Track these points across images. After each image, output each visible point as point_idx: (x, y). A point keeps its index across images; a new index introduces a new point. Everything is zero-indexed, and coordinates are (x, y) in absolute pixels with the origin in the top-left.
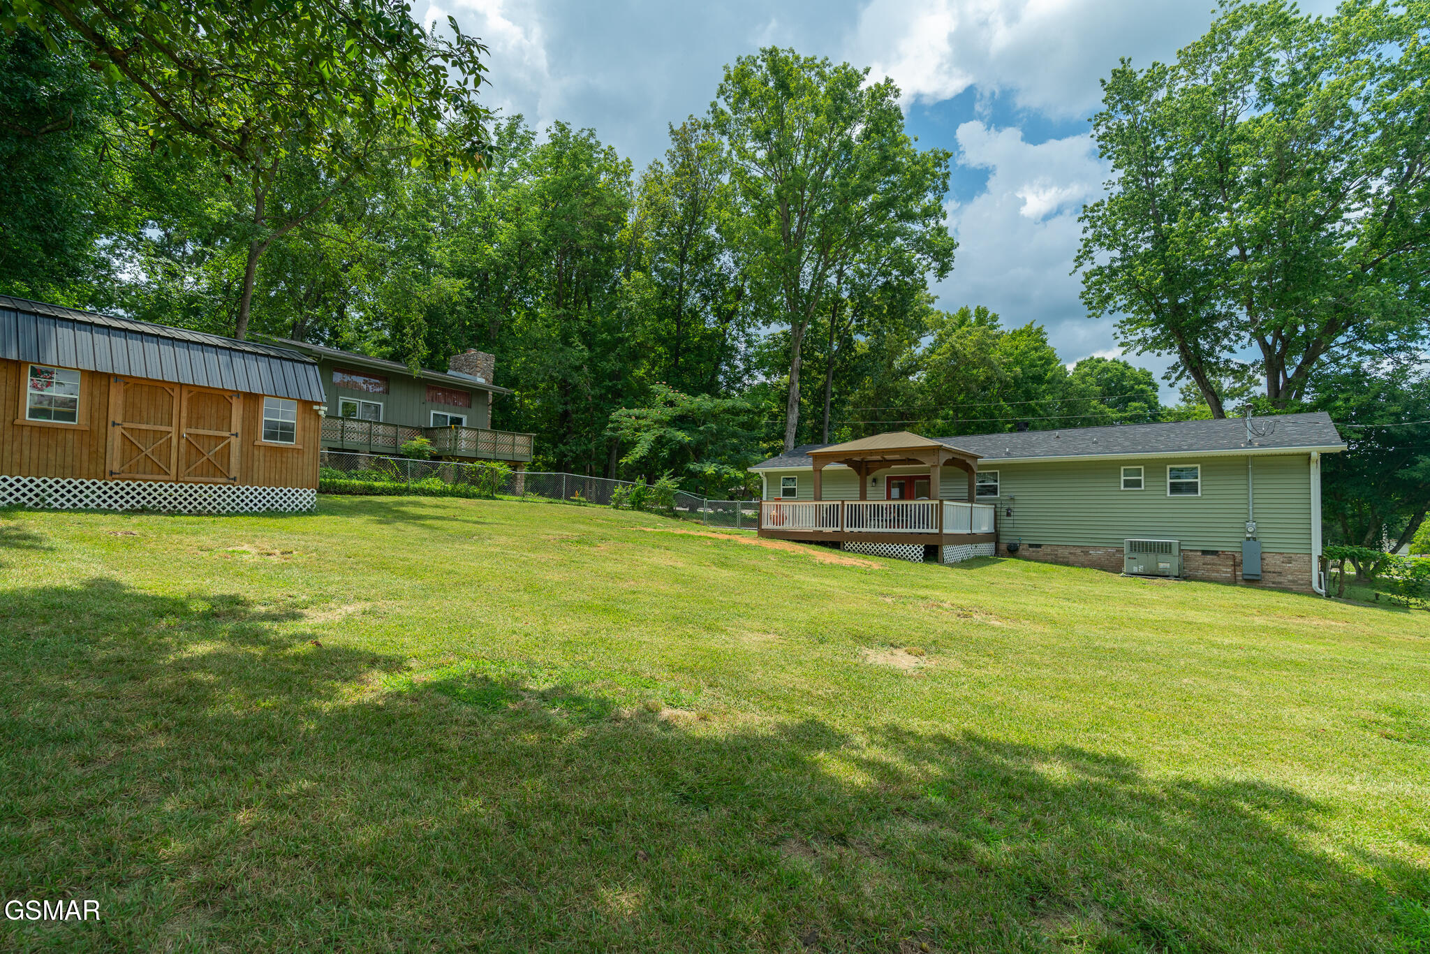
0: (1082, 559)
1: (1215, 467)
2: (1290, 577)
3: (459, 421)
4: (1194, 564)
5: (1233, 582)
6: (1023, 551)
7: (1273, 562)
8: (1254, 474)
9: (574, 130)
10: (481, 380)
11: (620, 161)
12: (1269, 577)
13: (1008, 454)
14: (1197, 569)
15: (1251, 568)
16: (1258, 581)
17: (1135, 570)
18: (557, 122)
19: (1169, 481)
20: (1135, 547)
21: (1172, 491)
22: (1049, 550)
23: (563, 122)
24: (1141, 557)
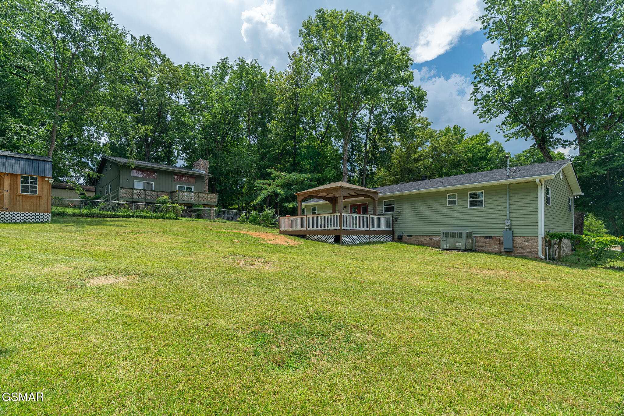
0: (430, 242)
1: (492, 191)
2: (528, 250)
3: (190, 189)
4: (480, 244)
5: (499, 253)
6: (405, 239)
7: (519, 241)
8: (510, 194)
9: (248, 61)
10: (203, 172)
11: (277, 73)
12: (517, 250)
13: (399, 191)
14: (482, 246)
15: (508, 245)
16: (512, 252)
17: (445, 247)
18: (239, 58)
19: (469, 200)
20: (445, 235)
21: (471, 205)
22: (415, 238)
23: (241, 57)
24: (448, 240)
